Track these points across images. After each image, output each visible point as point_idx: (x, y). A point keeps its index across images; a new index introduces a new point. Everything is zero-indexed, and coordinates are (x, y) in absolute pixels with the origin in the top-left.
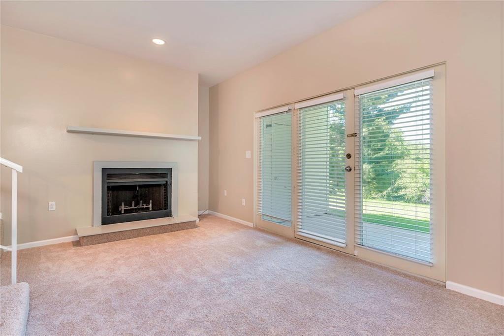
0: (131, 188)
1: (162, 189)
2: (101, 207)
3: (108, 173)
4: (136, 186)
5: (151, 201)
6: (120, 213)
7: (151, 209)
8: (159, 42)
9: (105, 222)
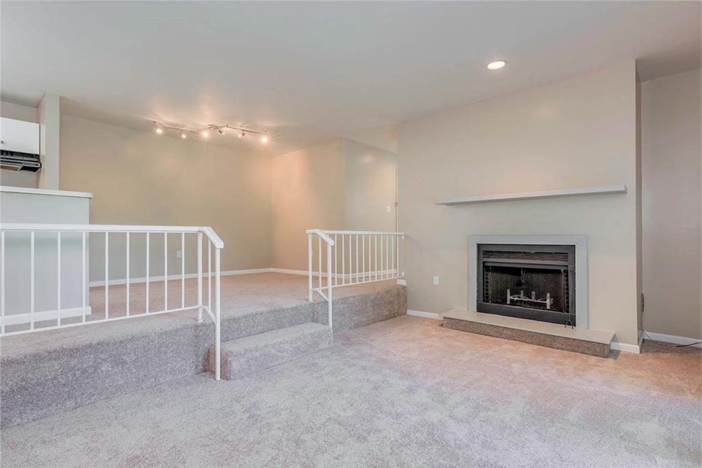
0: (514, 271)
1: (563, 277)
2: (476, 289)
3: (484, 251)
4: (520, 269)
5: (548, 295)
6: (504, 301)
7: (548, 307)
8: (496, 65)
9: (480, 309)
